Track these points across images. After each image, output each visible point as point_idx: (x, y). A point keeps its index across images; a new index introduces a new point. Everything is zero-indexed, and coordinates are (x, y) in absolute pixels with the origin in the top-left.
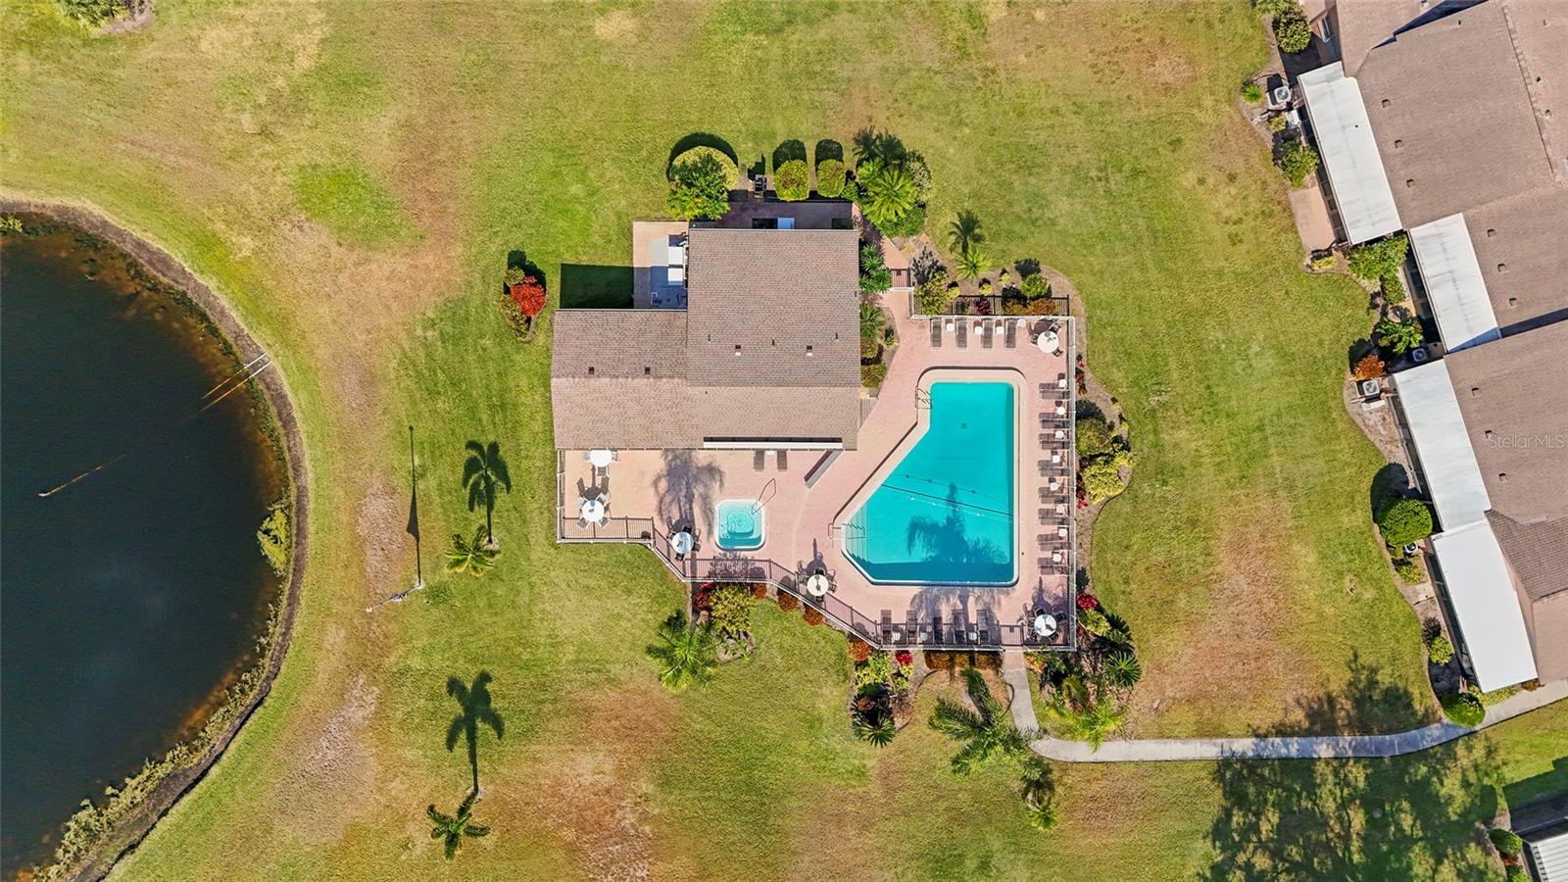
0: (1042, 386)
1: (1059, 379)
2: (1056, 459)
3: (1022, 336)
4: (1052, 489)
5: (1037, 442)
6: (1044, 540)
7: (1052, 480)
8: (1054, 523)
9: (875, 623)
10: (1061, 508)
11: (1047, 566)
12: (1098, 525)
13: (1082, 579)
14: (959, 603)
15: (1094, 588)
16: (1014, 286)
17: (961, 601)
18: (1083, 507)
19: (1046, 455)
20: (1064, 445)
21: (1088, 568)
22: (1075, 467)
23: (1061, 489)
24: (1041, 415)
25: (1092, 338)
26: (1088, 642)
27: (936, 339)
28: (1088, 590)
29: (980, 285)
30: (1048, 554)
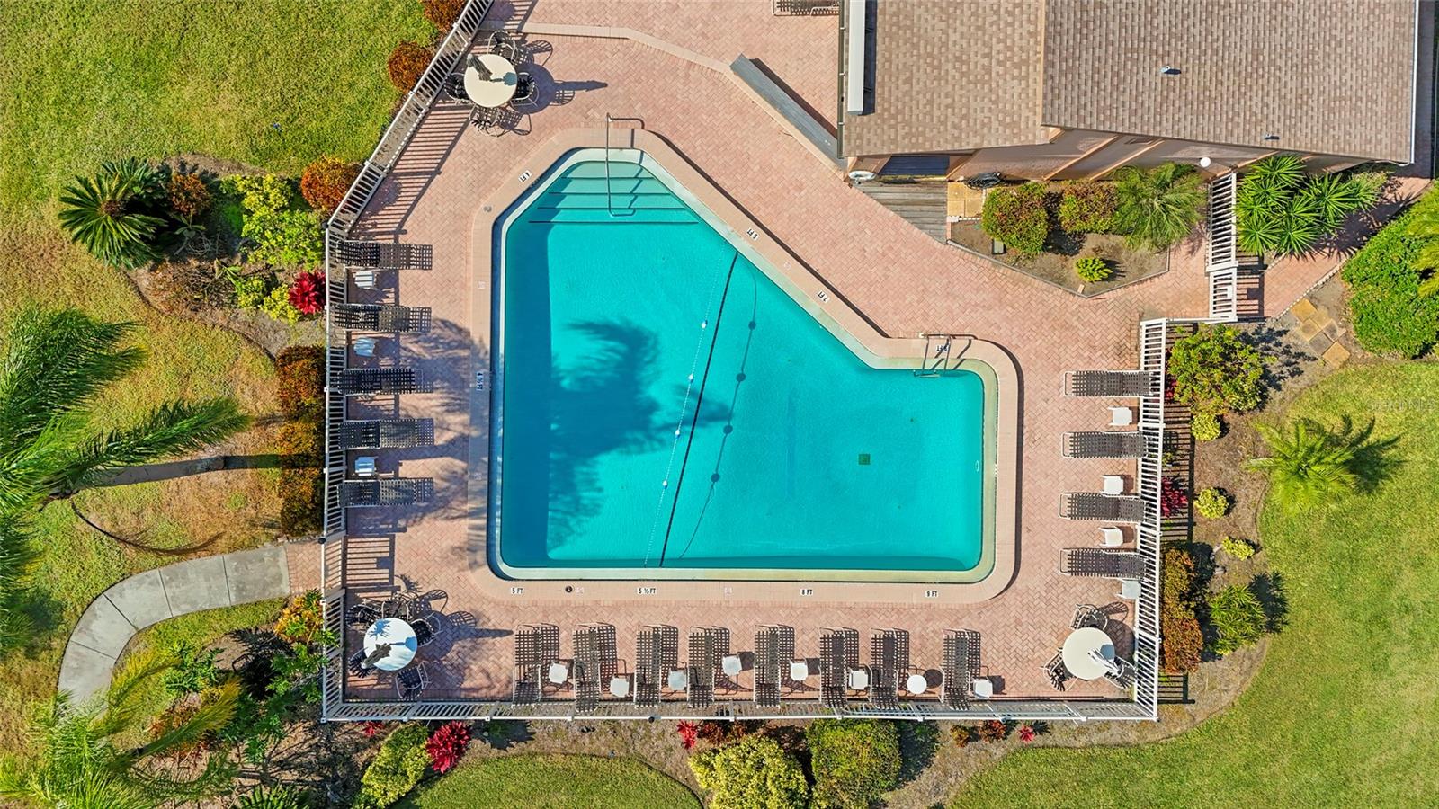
0: (976, 637)
1: (992, 679)
2: (799, 672)
3: (1096, 591)
4: (726, 661)
5: (838, 624)
6: (601, 641)
7: (746, 660)
8: (641, 665)
9: (400, 231)
10: (678, 682)
11: (539, 646)
12: (637, 772)
13: (506, 734)
14: (450, 435)
15: (485, 761)
16: (1218, 572)
17: (453, 442)
18: (681, 737)
19: (808, 644)
20: (835, 691)
21: (533, 748)
22: (777, 718)
23: (724, 682)
24: (905, 635)
25: (1091, 759)
26: (350, 748)
27: (1091, 384)
28: (477, 745)
29: (1221, 491)
30: (567, 651)
